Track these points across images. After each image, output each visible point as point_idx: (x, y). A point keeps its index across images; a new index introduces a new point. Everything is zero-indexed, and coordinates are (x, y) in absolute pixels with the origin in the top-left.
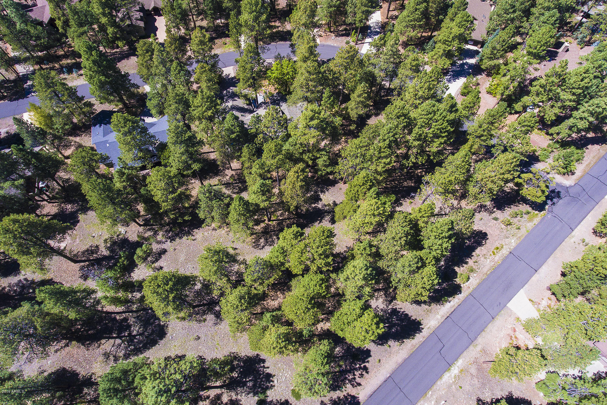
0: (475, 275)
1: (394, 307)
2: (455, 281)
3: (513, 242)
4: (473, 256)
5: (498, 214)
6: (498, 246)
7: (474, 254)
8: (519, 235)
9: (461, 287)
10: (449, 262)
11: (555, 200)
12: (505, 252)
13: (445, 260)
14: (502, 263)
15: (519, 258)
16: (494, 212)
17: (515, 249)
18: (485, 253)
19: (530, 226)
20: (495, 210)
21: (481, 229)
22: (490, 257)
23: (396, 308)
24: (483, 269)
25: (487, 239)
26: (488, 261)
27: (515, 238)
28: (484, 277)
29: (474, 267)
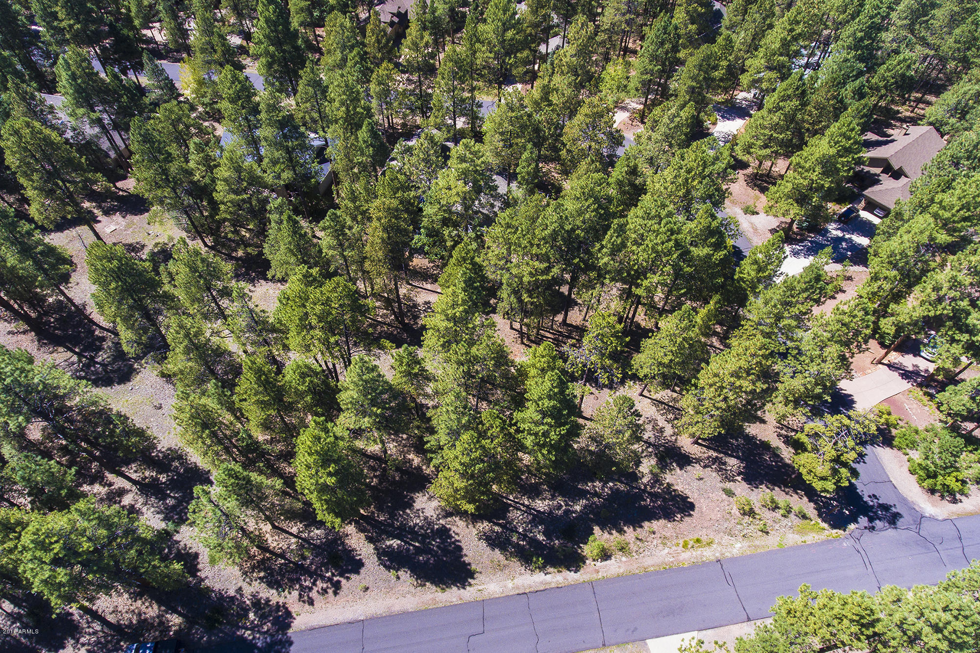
0: (624, 559)
1: (448, 526)
2: (580, 547)
3: (737, 548)
4: (641, 527)
5: (741, 488)
6: (704, 538)
7: (646, 524)
8: (757, 543)
9: (584, 563)
10: (592, 512)
11: (878, 524)
12: (709, 554)
13: (585, 507)
14: (689, 568)
15: (729, 579)
16: (734, 481)
17: (733, 560)
18: (668, 535)
19: (793, 539)
20: (739, 478)
21: (689, 494)
22: (674, 548)
23: (450, 529)
24: (647, 558)
25: (690, 515)
26: (667, 550)
27: (746, 544)
28: (637, 571)
29: (631, 546)
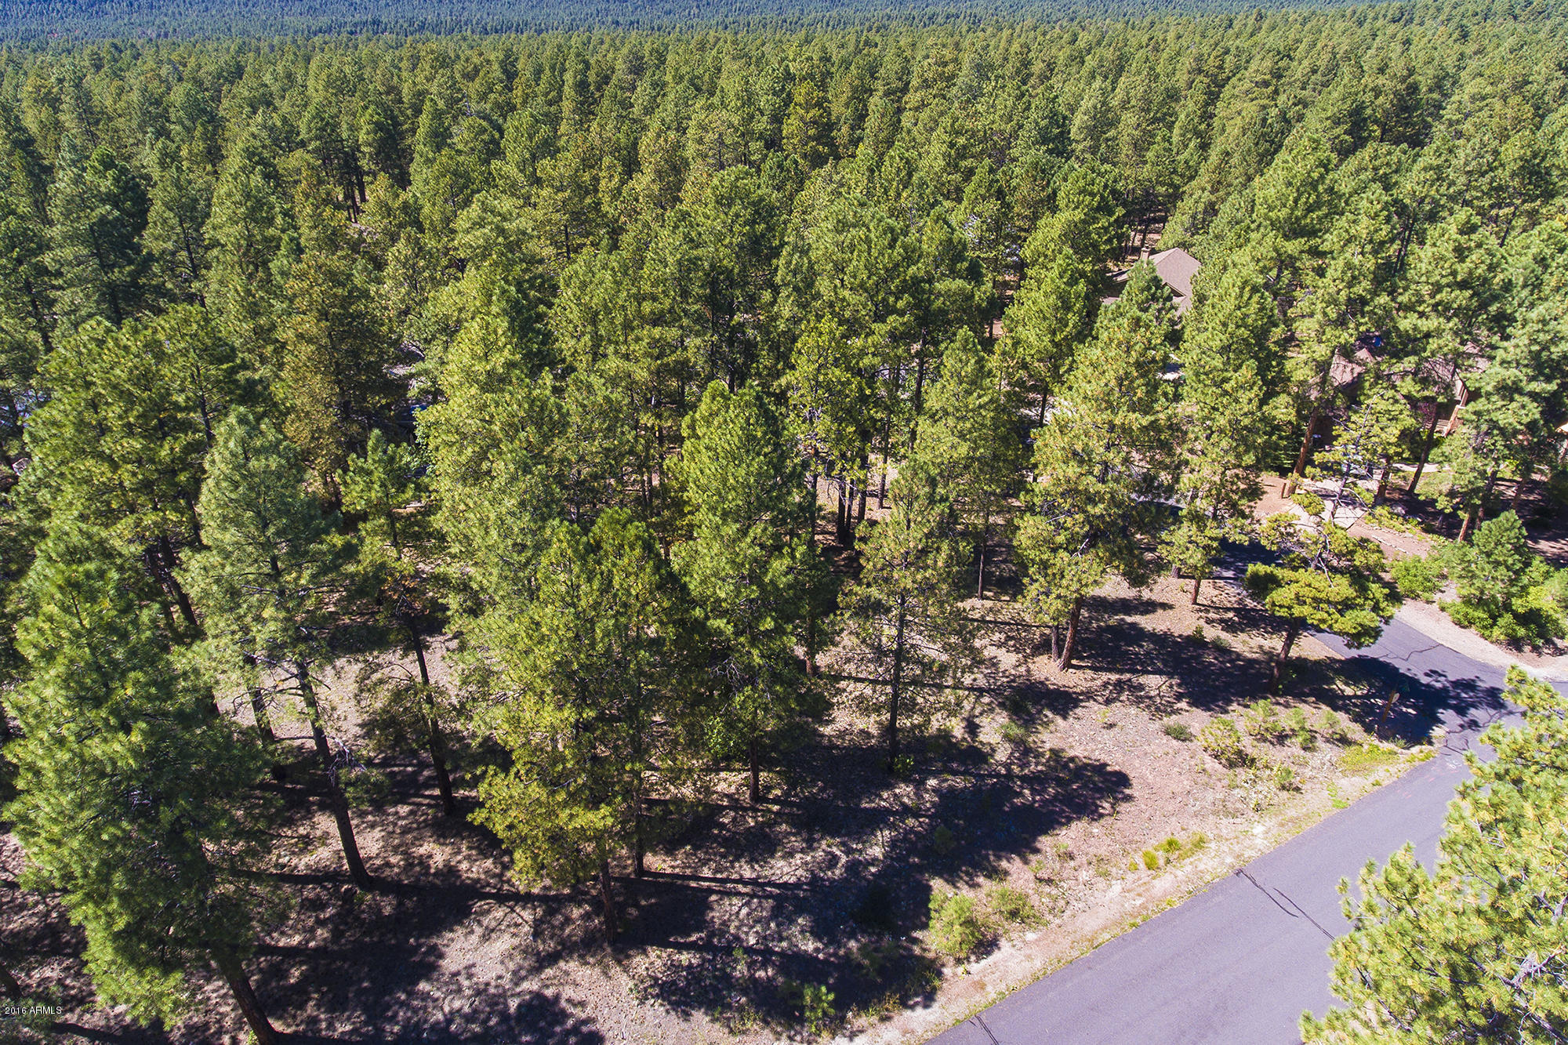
0: (1030, 936)
2: (916, 941)
3: (1261, 836)
4: (1037, 851)
5: (1195, 719)
6: (1181, 838)
7: (1045, 842)
8: (1292, 813)
9: (939, 974)
10: (913, 851)
12: (1212, 864)
13: (893, 843)
14: (1185, 908)
15: (1285, 903)
17: (1266, 861)
18: (1103, 851)
19: (1351, 786)
21: (1104, 758)
22: (1130, 877)
24: (1082, 917)
25: (1128, 798)
26: (1117, 887)
27: (1270, 822)
28: (1075, 954)
29: (1034, 900)
